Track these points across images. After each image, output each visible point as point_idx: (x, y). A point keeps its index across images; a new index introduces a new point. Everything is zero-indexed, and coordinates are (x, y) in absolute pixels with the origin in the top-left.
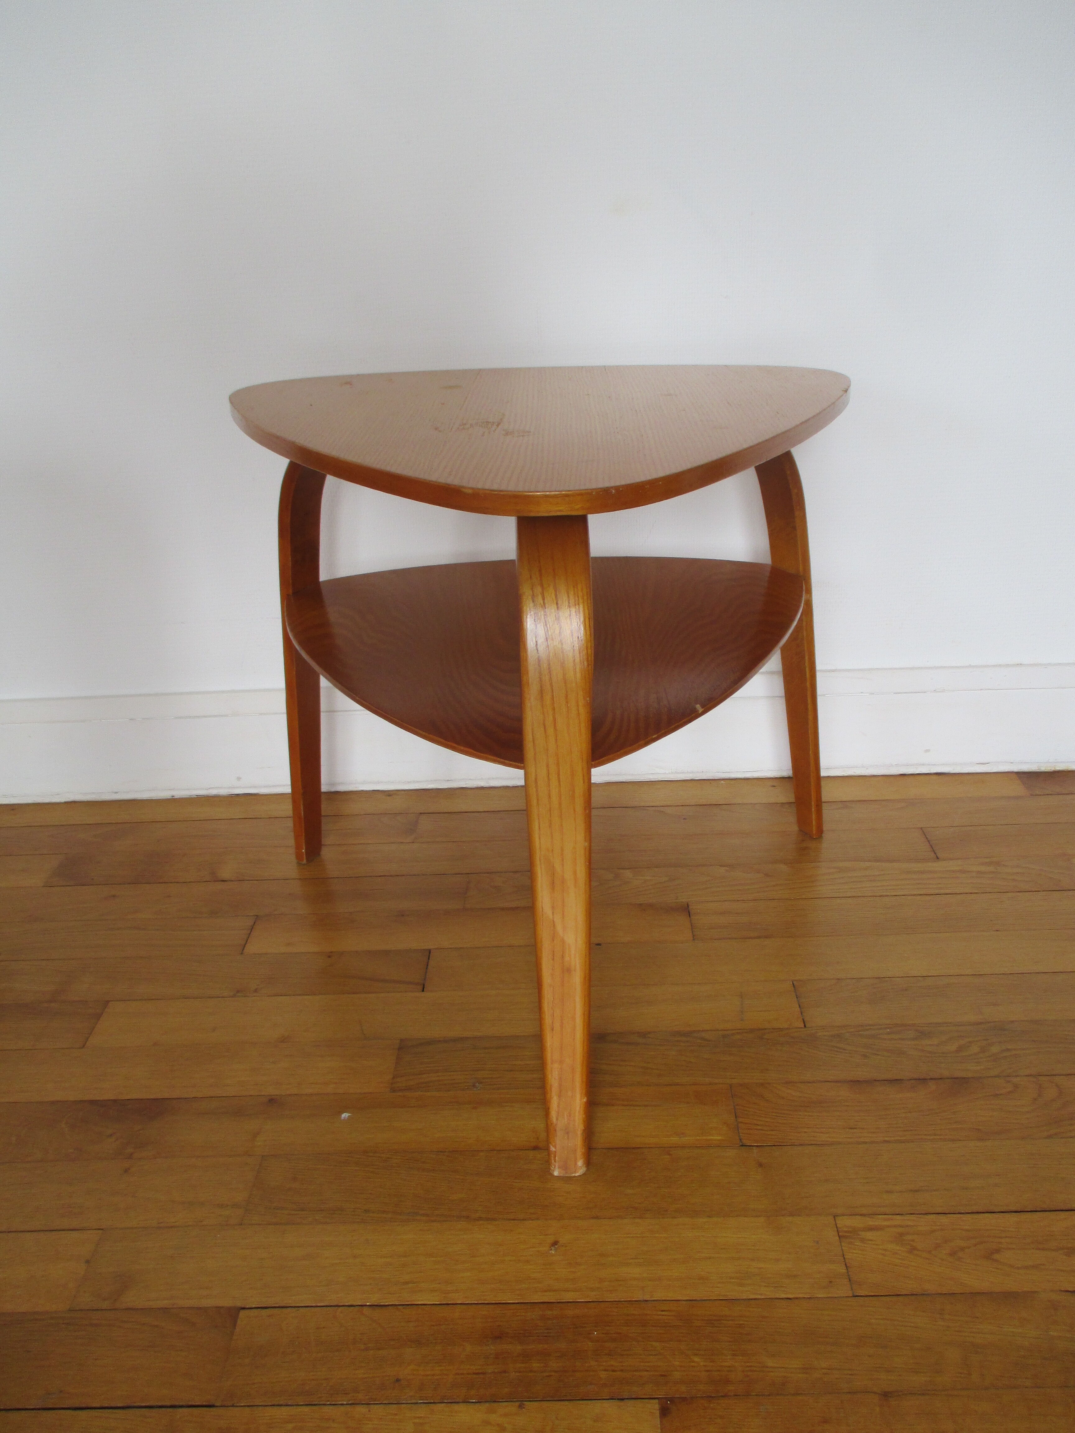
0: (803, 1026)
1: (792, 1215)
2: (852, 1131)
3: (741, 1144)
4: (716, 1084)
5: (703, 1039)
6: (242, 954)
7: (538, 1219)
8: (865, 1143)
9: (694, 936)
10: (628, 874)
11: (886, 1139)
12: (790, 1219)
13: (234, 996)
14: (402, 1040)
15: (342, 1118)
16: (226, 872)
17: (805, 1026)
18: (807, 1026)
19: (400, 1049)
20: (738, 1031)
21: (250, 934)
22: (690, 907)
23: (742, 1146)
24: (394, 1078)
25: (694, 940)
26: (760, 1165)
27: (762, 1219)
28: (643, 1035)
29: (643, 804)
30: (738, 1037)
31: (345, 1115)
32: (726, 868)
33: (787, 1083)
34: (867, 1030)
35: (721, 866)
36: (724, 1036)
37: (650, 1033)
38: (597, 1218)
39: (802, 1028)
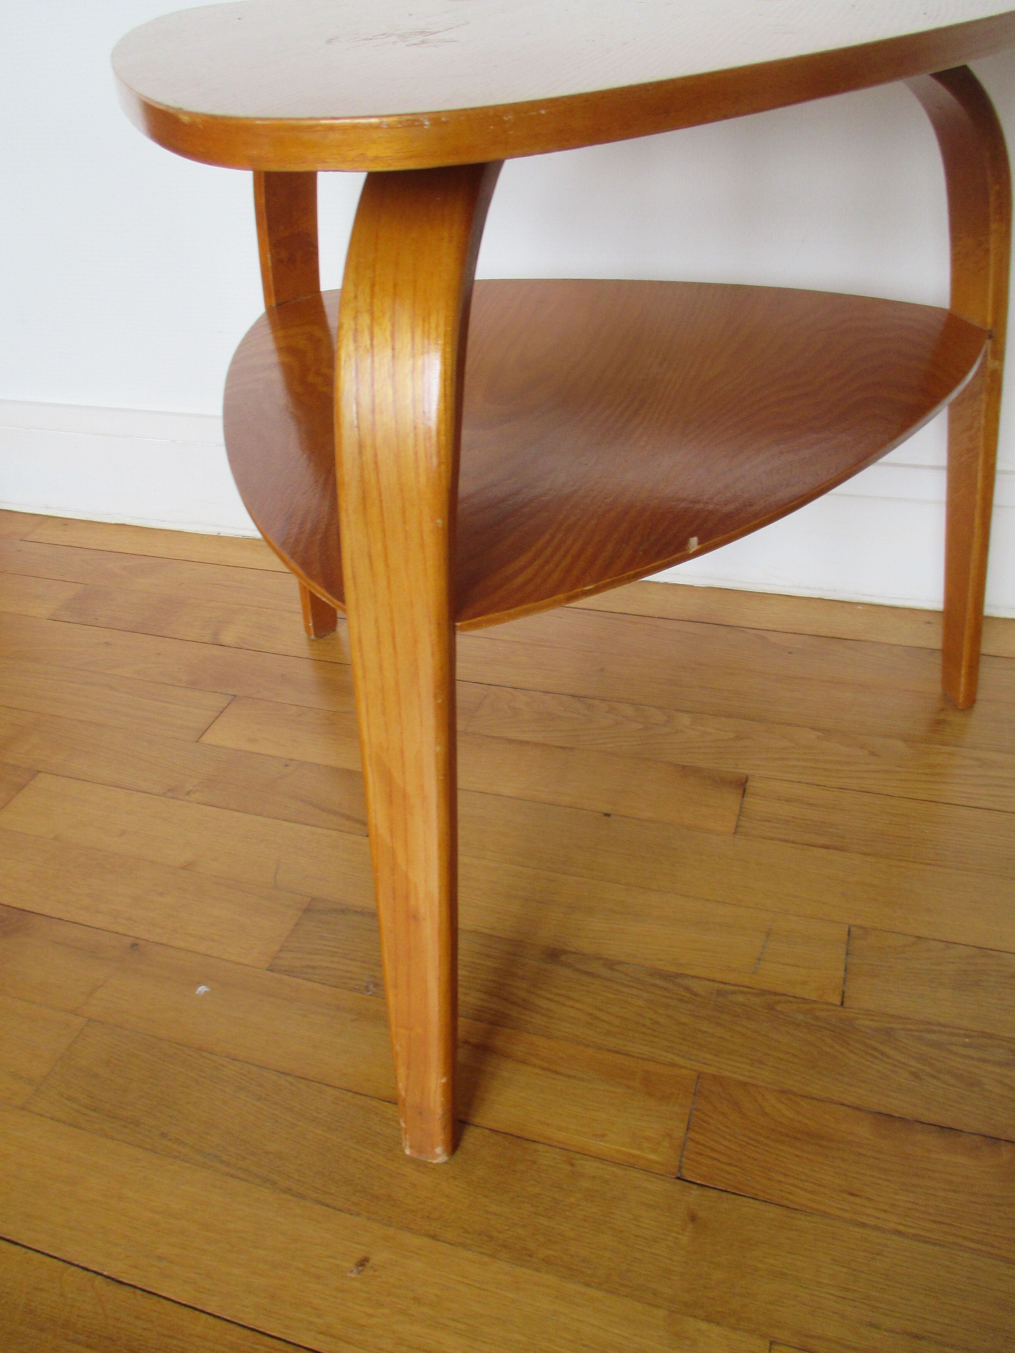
0: (839, 1003)
1: (708, 1319)
2: (851, 1198)
3: (679, 1175)
4: (681, 1067)
5: (687, 989)
6: (197, 742)
7: (358, 1214)
8: (864, 1225)
9: (737, 826)
10: (685, 719)
11: (901, 1228)
12: (704, 1326)
13: (164, 794)
14: (313, 899)
15: (197, 992)
16: (228, 637)
17: (842, 1004)
18: (847, 1004)
19: (307, 910)
20: (741, 989)
21: (217, 718)
22: (749, 783)
23: (678, 1178)
24: (280, 951)
25: (735, 833)
26: (693, 1218)
27: (662, 1313)
28: (611, 964)
29: (744, 624)
30: (740, 998)
31: (202, 989)
32: (819, 734)
33: (783, 1092)
34: (934, 1032)
35: (813, 729)
36: (720, 993)
37: (620, 963)
38: (435, 1237)
39: (835, 1005)
